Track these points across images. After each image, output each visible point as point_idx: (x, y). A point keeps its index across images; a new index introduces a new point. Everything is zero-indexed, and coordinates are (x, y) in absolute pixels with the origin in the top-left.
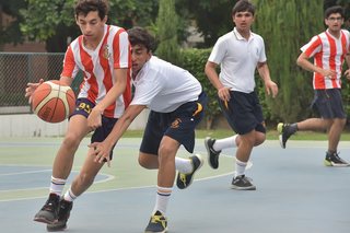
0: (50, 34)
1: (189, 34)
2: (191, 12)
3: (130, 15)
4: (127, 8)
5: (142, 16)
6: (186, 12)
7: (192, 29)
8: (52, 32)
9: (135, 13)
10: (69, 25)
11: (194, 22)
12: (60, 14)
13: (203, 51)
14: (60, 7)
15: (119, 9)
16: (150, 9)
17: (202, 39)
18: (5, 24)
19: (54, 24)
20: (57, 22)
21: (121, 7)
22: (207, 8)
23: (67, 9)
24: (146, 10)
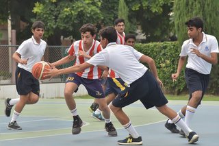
0: (50, 34)
1: (137, 34)
2: (138, 20)
3: (100, 22)
4: (98, 18)
5: (107, 23)
6: (135, 20)
7: (138, 31)
8: (51, 32)
9: (103, 21)
10: (62, 28)
11: (140, 27)
12: (56, 22)
13: (145, 45)
14: (56, 17)
15: (93, 18)
16: (113, 19)
17: (145, 38)
18: (22, 27)
19: (52, 28)
20: (54, 27)
21: (95, 17)
22: (148, 18)
23: (61, 19)
24: (110, 19)
